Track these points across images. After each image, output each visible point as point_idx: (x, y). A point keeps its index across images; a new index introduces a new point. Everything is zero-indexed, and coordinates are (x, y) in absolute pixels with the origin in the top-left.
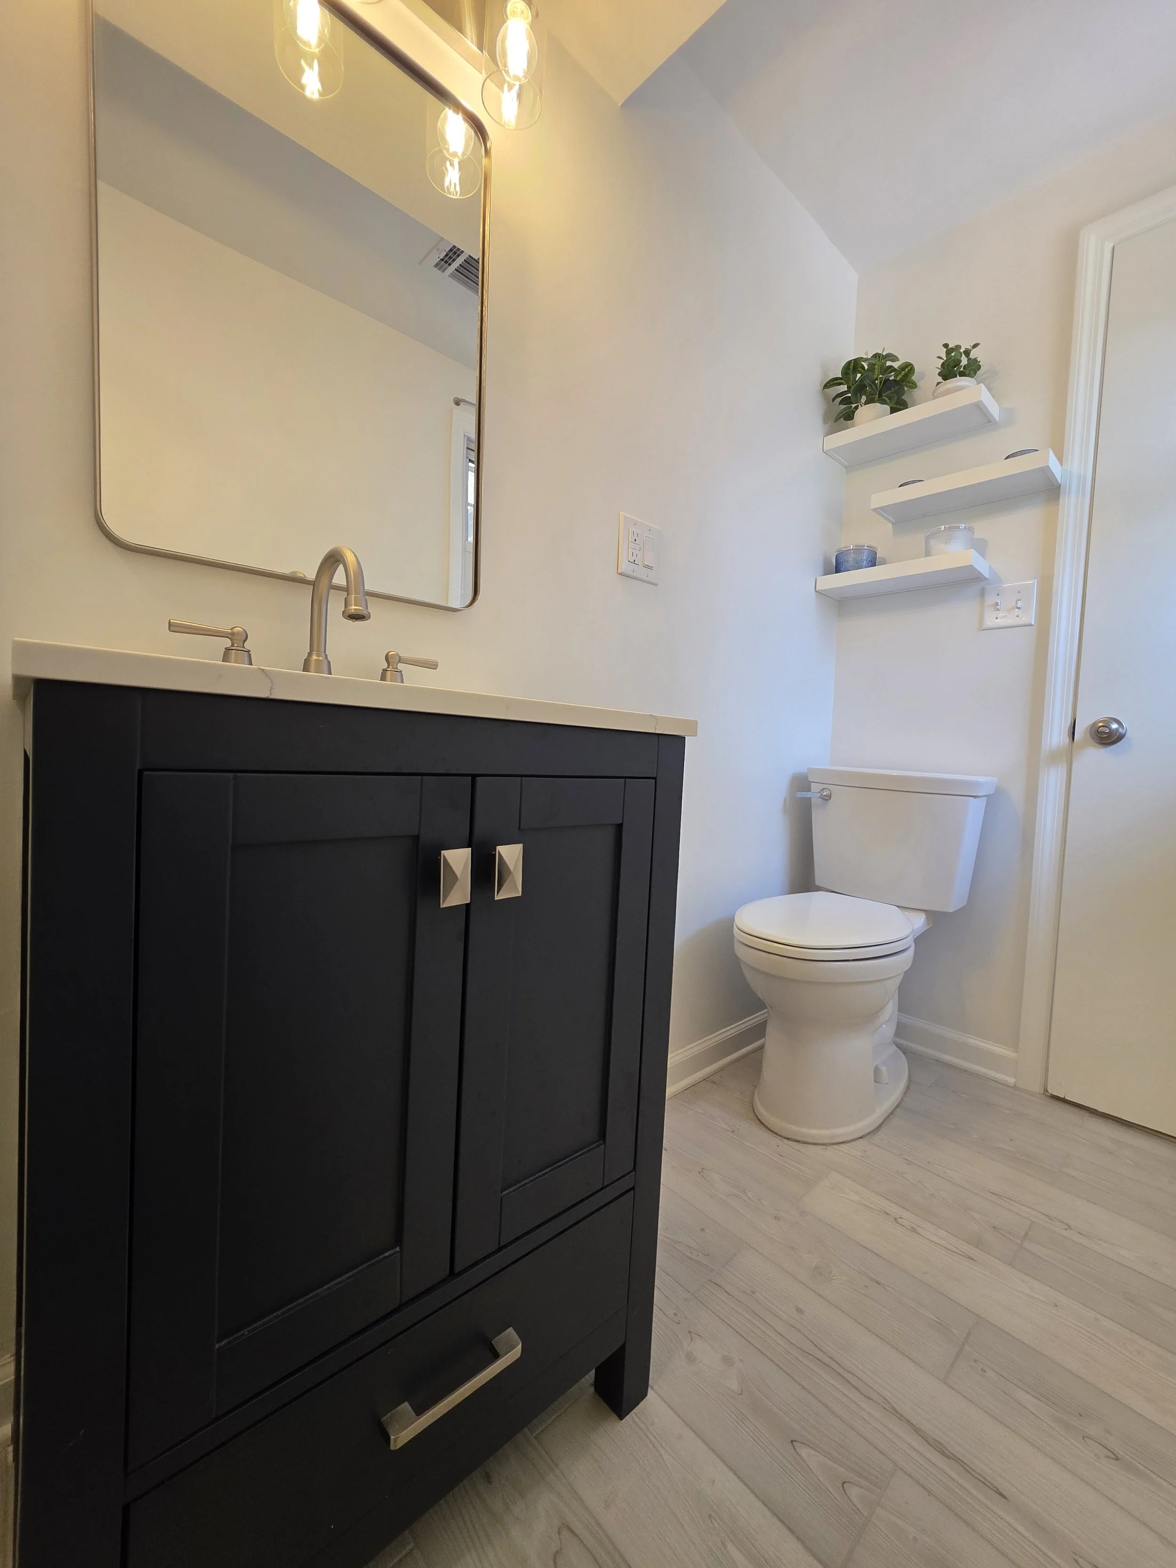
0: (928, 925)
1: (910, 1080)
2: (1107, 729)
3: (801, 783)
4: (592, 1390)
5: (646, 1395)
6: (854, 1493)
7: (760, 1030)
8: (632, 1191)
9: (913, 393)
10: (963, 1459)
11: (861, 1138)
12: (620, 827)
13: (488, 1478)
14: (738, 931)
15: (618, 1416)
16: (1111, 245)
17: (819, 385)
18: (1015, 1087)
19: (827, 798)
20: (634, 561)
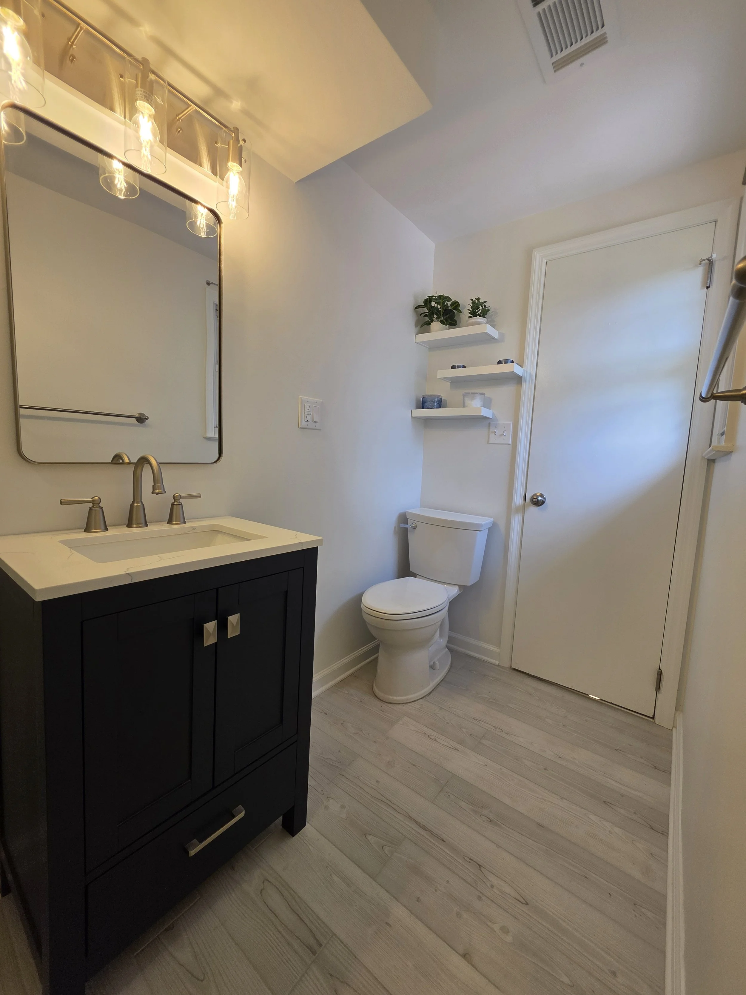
0: (460, 591)
1: (451, 666)
2: (537, 500)
3: (403, 518)
4: (281, 827)
5: (305, 825)
6: (386, 849)
7: (376, 649)
8: (296, 743)
9: (460, 315)
10: (432, 830)
11: (422, 698)
12: (287, 592)
13: (233, 868)
14: (363, 606)
15: (291, 835)
16: (546, 261)
17: (413, 308)
18: (499, 665)
19: (415, 528)
20: (308, 420)
